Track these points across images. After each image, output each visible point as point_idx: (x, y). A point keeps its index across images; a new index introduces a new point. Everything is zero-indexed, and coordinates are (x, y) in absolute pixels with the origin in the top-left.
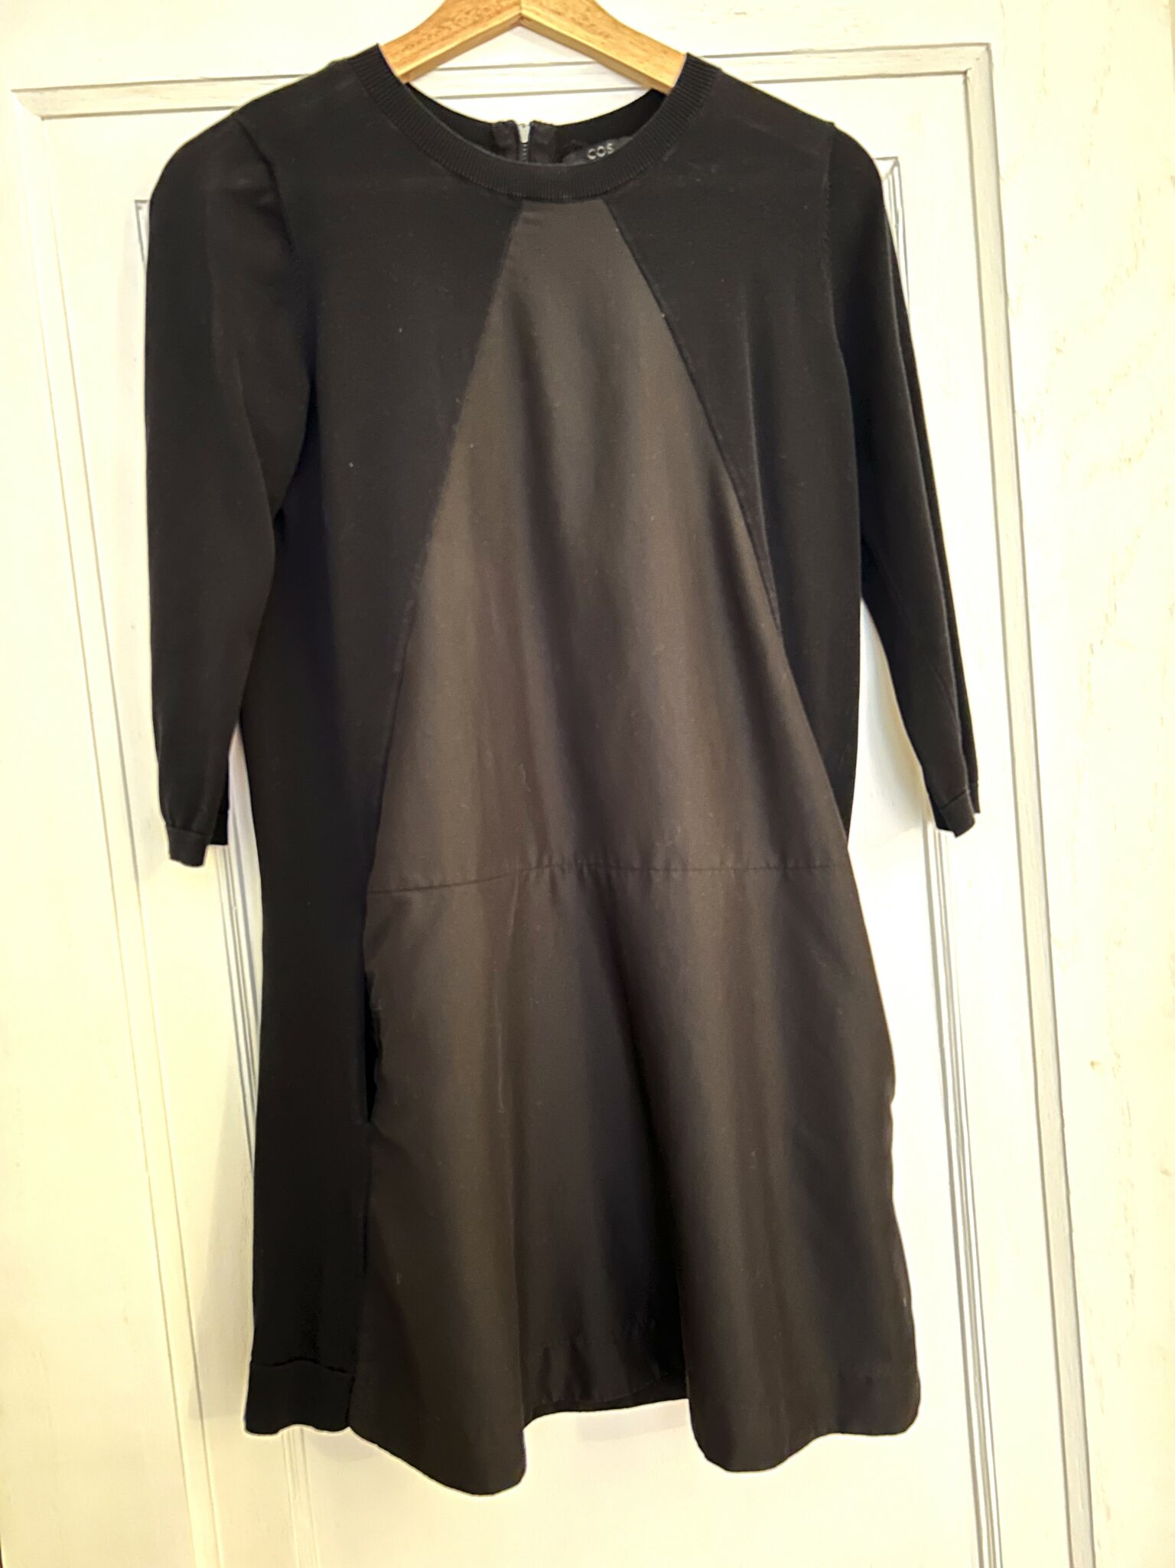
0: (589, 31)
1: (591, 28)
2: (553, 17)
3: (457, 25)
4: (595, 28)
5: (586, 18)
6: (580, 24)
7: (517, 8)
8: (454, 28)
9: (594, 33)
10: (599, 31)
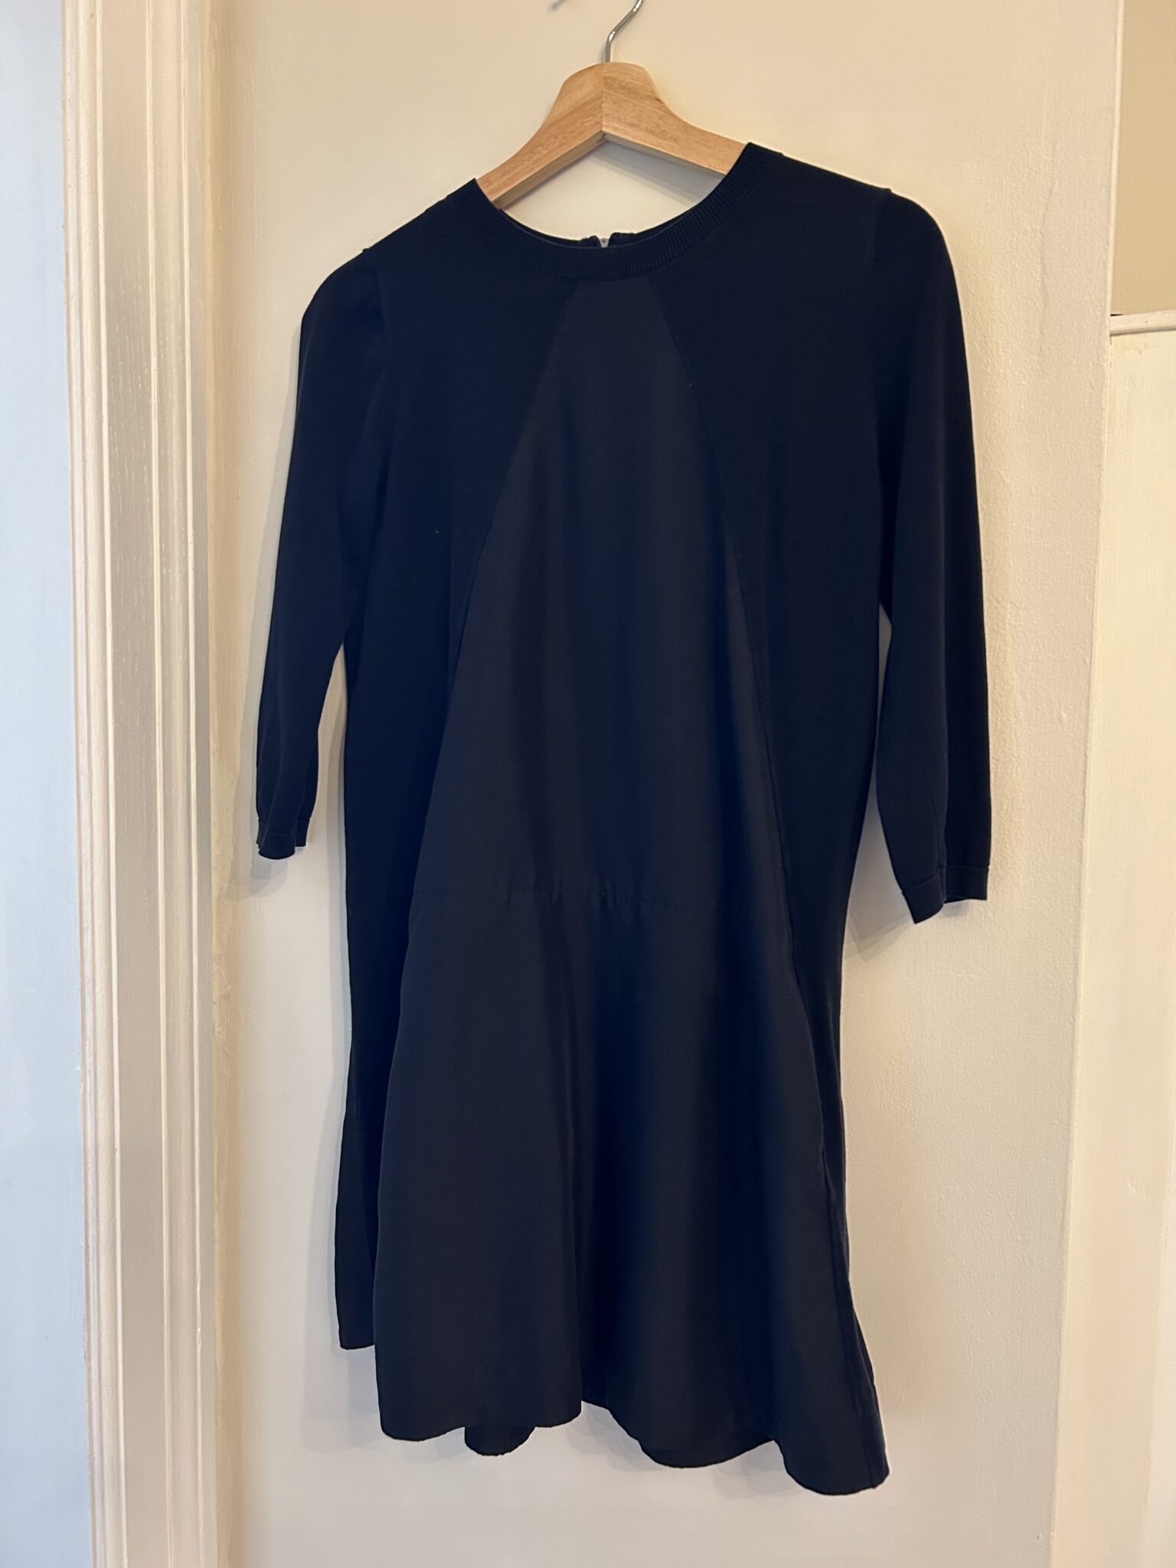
0: (661, 138)
1: (662, 135)
2: (629, 129)
3: (547, 149)
4: (665, 133)
5: (658, 126)
6: (652, 132)
7: (599, 126)
8: (544, 152)
9: (664, 138)
10: (669, 135)
